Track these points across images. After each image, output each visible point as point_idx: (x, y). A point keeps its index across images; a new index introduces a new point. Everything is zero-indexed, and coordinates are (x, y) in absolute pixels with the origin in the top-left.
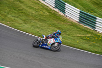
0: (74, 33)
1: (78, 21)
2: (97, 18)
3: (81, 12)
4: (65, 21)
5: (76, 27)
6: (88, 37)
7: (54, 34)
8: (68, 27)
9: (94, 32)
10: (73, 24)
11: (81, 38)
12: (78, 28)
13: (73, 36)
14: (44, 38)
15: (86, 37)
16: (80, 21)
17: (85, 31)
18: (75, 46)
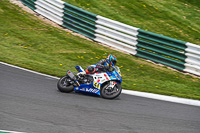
0: (53, 48)
1: (61, 23)
2: (98, 17)
3: (66, 6)
4: (35, 23)
5: (57, 35)
6: (81, 55)
7: (103, 64)
8: (42, 36)
9: (92, 45)
10: (50, 31)
11: (68, 57)
12: (61, 38)
13: (51, 54)
14: (84, 73)
15: (76, 54)
16: (65, 23)
17: (75, 43)
18: (56, 72)
